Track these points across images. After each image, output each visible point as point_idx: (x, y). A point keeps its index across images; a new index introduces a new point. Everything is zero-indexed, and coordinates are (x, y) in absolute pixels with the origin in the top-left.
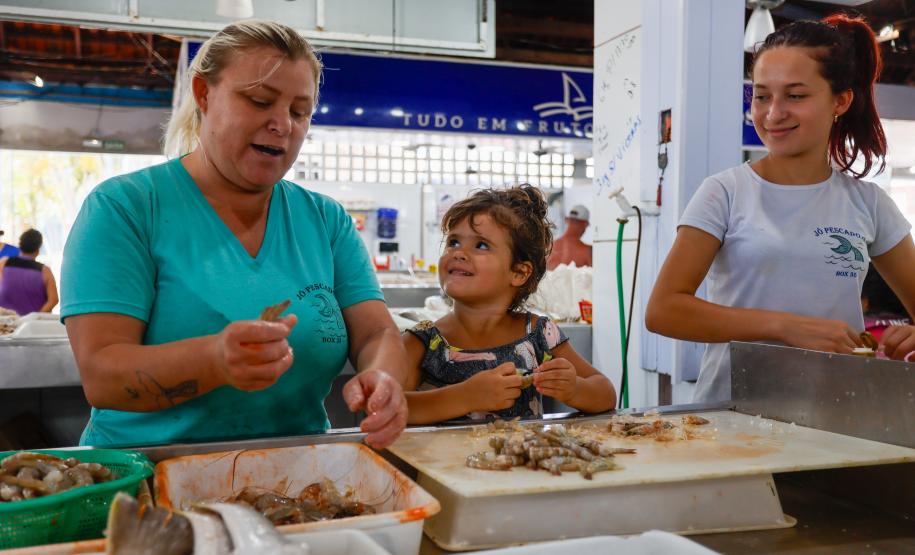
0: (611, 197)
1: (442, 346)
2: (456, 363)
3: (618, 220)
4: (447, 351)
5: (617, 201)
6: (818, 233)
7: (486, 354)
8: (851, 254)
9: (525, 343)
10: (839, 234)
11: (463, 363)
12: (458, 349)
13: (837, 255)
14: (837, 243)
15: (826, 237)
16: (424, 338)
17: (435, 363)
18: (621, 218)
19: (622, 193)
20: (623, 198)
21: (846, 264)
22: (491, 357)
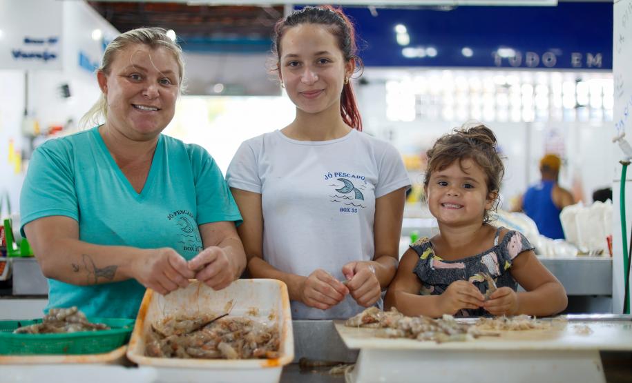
0: (614, 141)
1: (430, 256)
2: (437, 270)
3: (621, 162)
4: (432, 260)
5: (620, 145)
6: (328, 176)
7: (459, 264)
8: (352, 194)
9: (491, 253)
10: (346, 178)
11: (441, 270)
12: (440, 259)
13: (340, 195)
14: (341, 185)
15: (334, 180)
16: (419, 251)
17: (422, 269)
18: (624, 160)
19: (624, 138)
20: (625, 142)
21: (348, 201)
22: (462, 266)
